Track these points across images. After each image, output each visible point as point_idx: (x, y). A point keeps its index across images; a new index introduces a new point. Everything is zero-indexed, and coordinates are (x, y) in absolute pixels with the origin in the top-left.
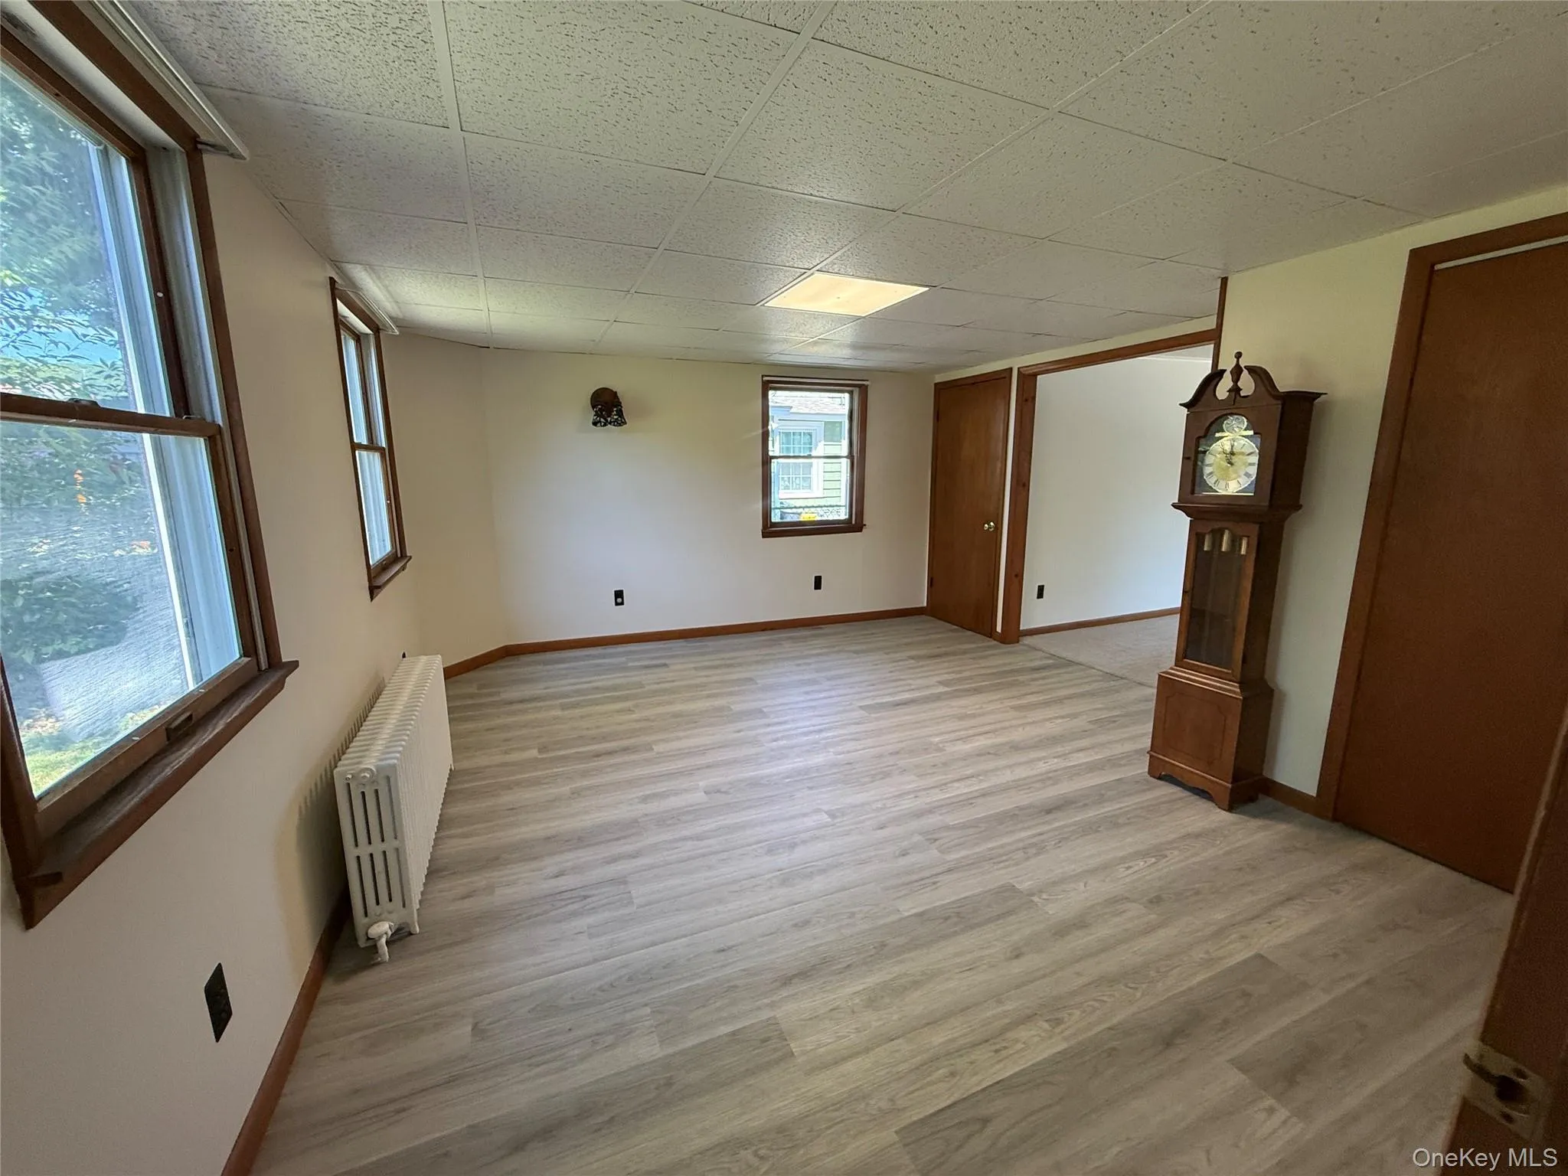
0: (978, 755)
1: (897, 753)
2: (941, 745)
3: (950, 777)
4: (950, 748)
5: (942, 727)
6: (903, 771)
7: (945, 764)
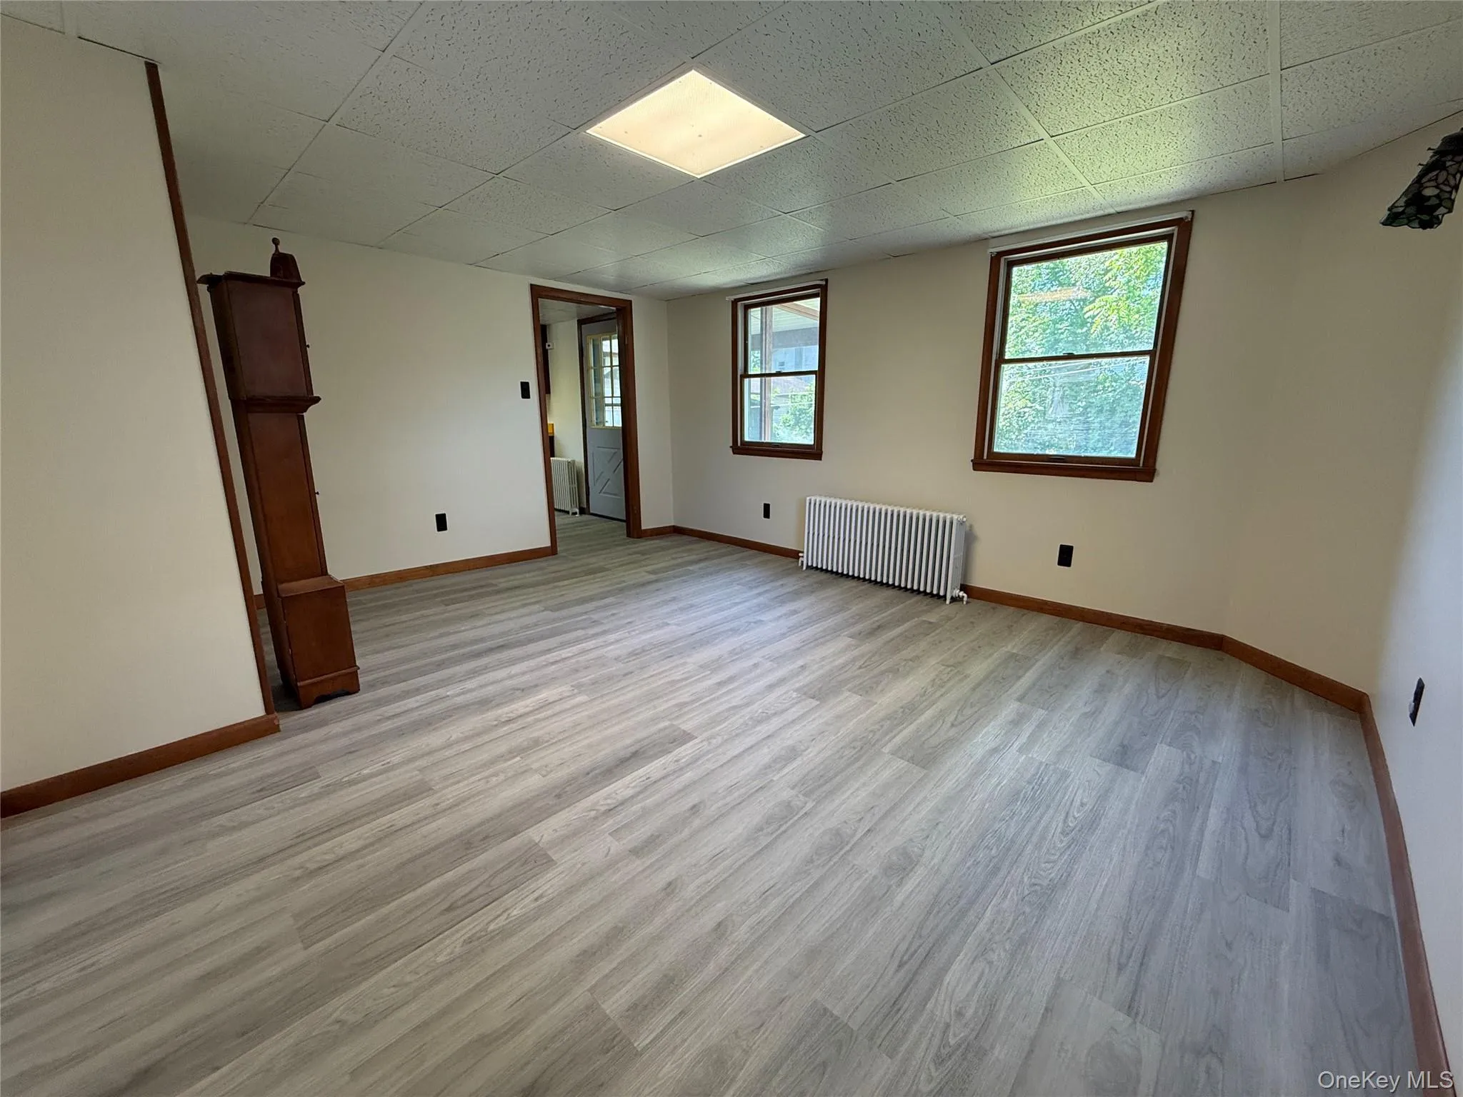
0: (536, 686)
1: (626, 675)
2: (576, 691)
3: (573, 661)
4: (564, 689)
5: (568, 720)
6: (617, 659)
7: (577, 671)
